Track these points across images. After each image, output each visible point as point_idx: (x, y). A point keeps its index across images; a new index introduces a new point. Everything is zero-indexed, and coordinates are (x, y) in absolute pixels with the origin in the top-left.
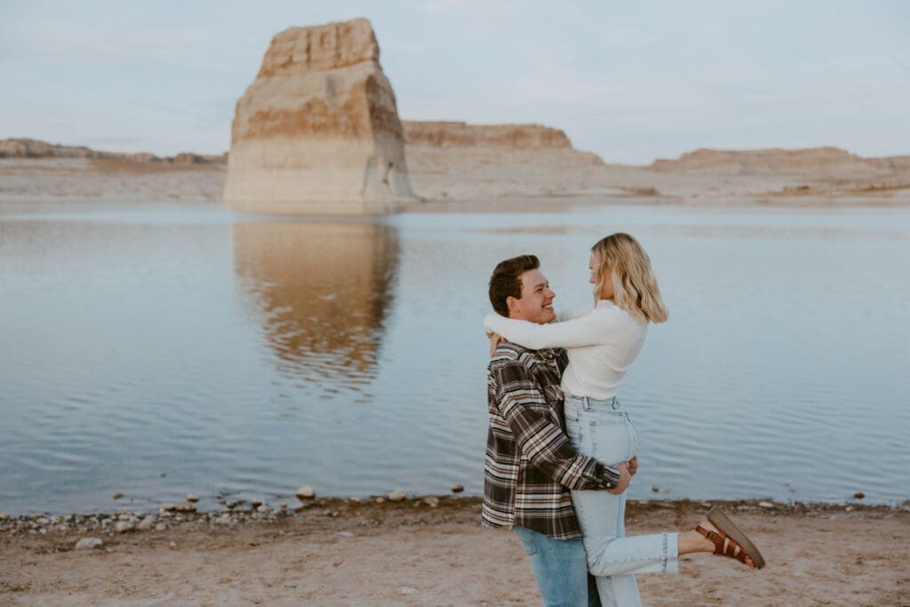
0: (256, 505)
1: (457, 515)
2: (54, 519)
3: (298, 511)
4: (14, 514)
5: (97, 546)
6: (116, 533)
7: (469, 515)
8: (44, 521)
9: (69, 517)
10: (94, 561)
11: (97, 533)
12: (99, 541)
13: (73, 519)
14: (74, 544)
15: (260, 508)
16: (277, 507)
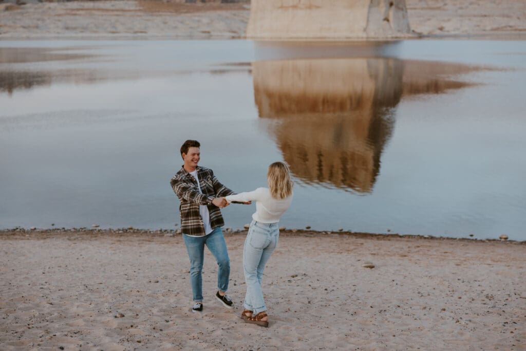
0: (227, 229)
1: (301, 234)
2: (154, 230)
3: (242, 231)
4: (139, 229)
5: (171, 236)
6: (177, 234)
7: (305, 234)
8: (151, 230)
9: (159, 229)
10: (171, 238)
11: (171, 233)
12: (172, 235)
13: (161, 231)
14: (163, 236)
15: (229, 230)
16: (235, 230)
